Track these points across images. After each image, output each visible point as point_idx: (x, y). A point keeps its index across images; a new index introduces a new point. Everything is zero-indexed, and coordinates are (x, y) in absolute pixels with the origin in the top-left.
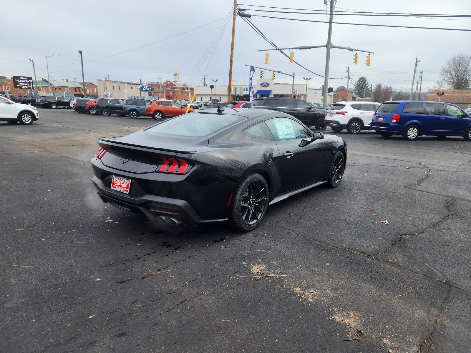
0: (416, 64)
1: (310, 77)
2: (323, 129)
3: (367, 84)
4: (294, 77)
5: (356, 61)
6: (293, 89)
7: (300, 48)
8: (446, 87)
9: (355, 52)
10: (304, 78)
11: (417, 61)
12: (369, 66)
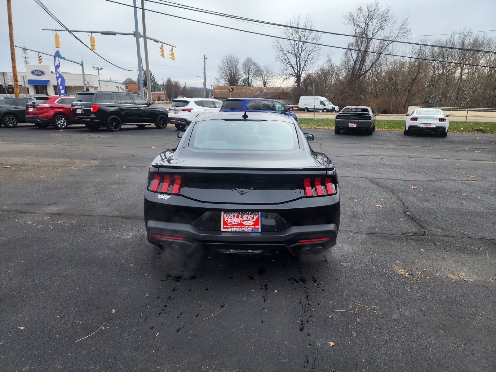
0: (205, 61)
1: (101, 67)
2: (164, 127)
3: (154, 77)
4: (82, 65)
5: (163, 54)
6: (84, 80)
7: (103, 33)
8: (223, 83)
9: (160, 44)
10: (95, 68)
11: (205, 59)
12: (174, 60)
